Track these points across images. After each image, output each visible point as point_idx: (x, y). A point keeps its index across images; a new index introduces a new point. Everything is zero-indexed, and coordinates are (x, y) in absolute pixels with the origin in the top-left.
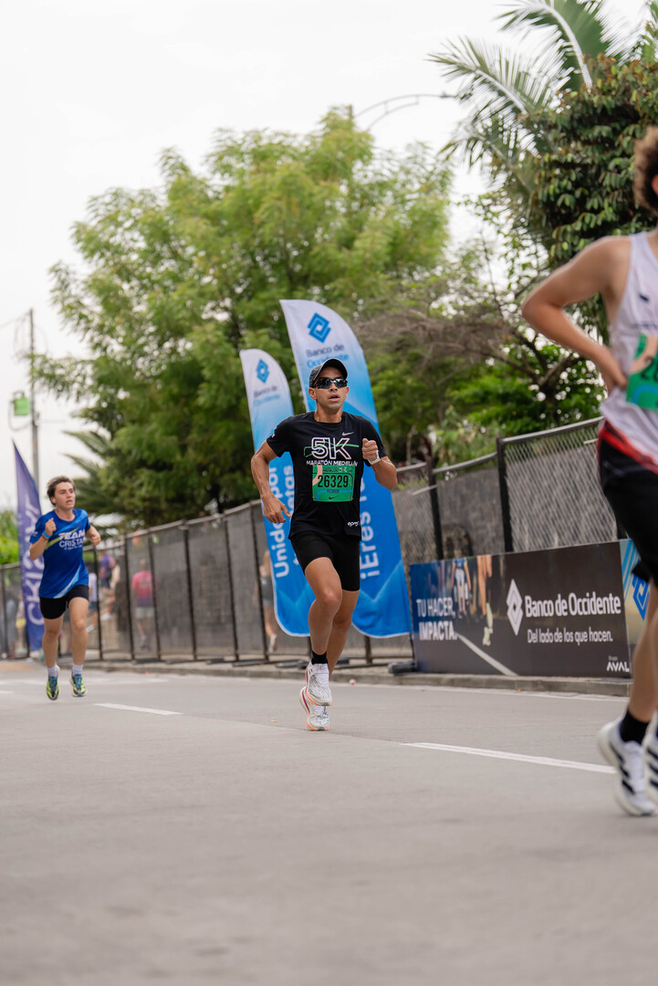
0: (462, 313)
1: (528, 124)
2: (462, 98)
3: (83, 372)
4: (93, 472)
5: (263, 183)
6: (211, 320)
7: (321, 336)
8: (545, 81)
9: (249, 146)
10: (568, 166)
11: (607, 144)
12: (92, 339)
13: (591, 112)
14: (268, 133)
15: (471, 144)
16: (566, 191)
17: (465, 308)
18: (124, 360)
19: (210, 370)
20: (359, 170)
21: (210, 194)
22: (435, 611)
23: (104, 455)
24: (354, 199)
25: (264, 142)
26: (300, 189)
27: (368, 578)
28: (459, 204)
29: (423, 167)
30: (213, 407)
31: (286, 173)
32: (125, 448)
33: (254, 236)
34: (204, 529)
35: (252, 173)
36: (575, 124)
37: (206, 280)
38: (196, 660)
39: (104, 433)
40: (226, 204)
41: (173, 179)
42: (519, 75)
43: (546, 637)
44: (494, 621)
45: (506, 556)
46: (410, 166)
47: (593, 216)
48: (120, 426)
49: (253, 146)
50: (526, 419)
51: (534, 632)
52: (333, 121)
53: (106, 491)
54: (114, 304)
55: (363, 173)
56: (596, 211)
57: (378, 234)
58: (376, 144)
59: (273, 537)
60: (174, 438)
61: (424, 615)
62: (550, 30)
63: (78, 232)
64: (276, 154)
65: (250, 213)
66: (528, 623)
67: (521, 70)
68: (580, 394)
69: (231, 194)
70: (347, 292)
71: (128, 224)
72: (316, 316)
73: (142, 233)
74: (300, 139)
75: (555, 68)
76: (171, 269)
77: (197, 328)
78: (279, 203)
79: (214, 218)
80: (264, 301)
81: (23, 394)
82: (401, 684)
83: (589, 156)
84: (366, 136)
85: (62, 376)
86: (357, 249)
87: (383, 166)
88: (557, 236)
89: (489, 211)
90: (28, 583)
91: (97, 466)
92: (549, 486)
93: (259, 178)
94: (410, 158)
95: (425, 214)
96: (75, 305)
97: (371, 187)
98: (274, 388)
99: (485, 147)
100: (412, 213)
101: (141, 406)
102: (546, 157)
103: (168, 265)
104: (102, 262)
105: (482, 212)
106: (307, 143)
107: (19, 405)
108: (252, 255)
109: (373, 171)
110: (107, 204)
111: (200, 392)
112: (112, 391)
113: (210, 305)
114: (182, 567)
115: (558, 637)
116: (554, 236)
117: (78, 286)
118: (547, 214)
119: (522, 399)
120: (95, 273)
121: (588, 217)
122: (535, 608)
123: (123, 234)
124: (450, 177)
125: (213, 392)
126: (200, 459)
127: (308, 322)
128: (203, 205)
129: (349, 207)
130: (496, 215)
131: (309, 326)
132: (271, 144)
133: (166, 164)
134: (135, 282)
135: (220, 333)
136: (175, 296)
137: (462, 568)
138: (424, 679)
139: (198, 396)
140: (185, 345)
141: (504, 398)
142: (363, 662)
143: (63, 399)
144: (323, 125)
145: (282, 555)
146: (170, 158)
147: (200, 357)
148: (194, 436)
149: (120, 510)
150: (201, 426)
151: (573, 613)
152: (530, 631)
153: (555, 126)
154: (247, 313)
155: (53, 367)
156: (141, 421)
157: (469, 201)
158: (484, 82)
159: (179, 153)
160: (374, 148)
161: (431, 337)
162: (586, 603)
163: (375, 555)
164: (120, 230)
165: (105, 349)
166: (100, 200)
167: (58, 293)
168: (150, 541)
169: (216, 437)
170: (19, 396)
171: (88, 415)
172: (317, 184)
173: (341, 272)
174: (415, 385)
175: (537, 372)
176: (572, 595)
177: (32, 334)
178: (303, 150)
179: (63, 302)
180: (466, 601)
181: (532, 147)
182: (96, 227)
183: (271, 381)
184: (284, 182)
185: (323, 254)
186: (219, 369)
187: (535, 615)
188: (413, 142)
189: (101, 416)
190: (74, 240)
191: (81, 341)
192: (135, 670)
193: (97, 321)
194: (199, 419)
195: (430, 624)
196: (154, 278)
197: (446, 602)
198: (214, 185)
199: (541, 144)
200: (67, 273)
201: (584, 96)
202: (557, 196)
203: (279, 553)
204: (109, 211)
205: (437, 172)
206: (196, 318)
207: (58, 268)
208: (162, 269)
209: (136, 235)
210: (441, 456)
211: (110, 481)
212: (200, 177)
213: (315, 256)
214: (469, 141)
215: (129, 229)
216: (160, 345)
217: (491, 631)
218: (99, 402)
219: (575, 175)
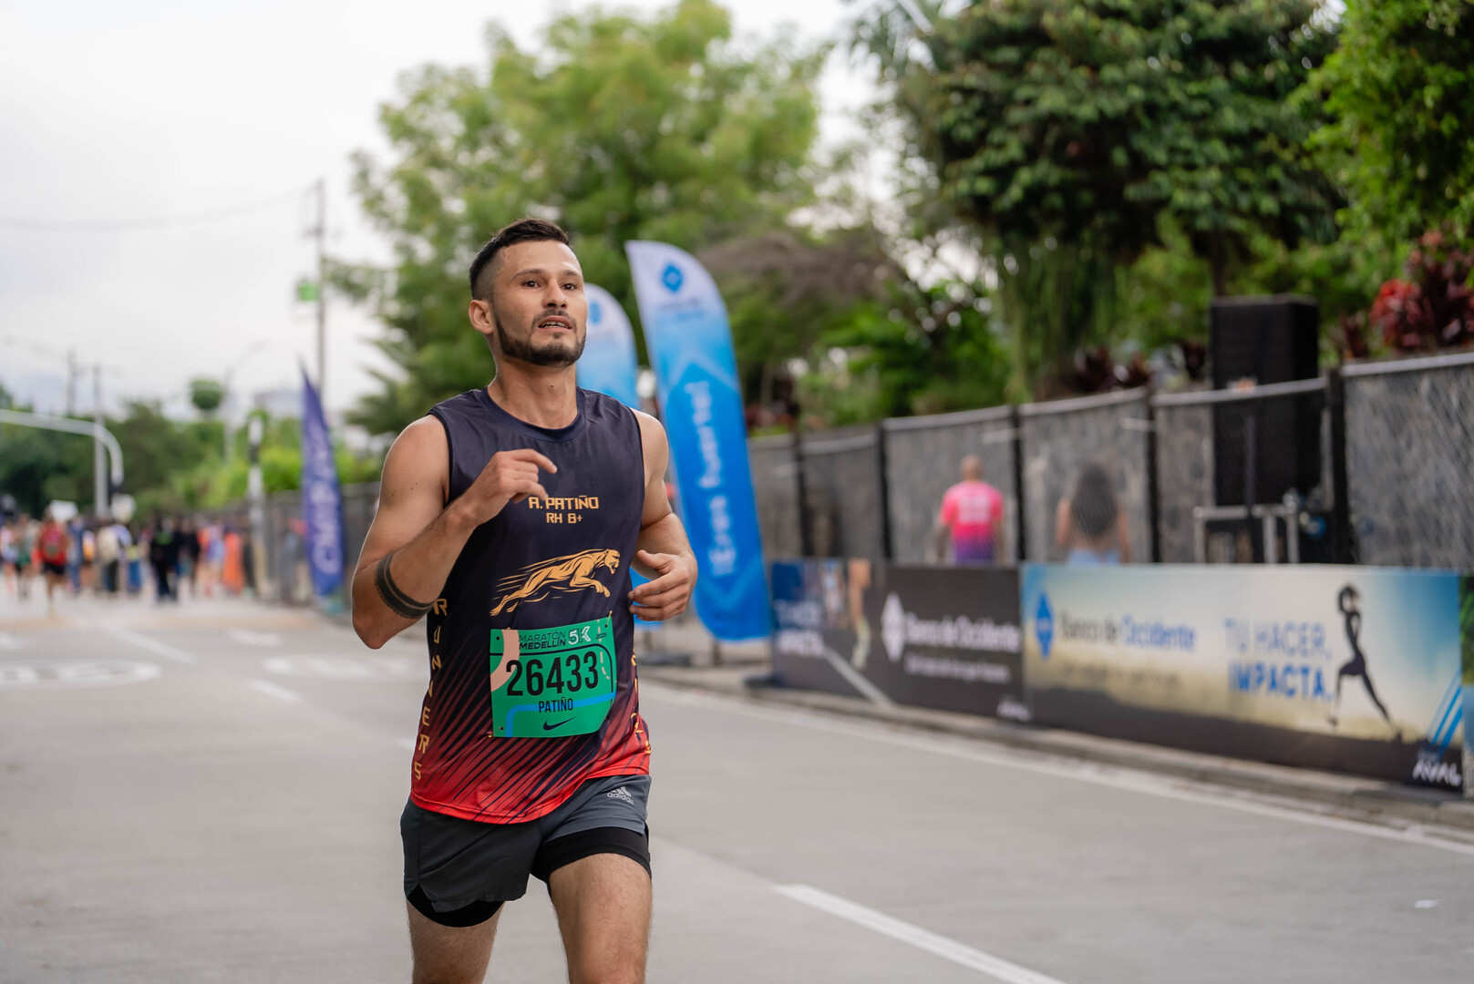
4: (392, 387)
7: (674, 286)
10: (968, 92)
11: (1014, 70)
12: (396, 240)
13: (996, 32)
15: (853, 45)
16: (963, 121)
18: (433, 264)
20: (715, 50)
21: (539, 74)
23: (406, 369)
24: (709, 84)
25: (606, 16)
26: (645, 77)
29: (791, 53)
31: (632, 54)
35: (593, 51)
36: (980, 45)
37: (532, 172)
41: (498, 56)
44: (869, 641)
45: (886, 568)
46: (775, 48)
47: (996, 152)
48: (426, 341)
49: (593, 20)
54: (423, 202)
55: (721, 54)
56: (1000, 146)
58: (736, 22)
61: (784, 621)
63: (383, 114)
64: (619, 29)
65: (586, 100)
66: (910, 649)
69: (566, 76)
72: (669, 265)
73: (459, 115)
74: (649, 14)
76: (489, 159)
79: (544, 103)
84: (725, 13)
87: (743, 45)
91: (396, 379)
93: (598, 58)
94: (776, 39)
95: (791, 106)
96: (377, 198)
97: (728, 71)
99: (872, 50)
100: (776, 101)
103: (486, 154)
104: (411, 149)
106: (657, 18)
110: (418, 81)
118: (943, 146)
120: (401, 165)
121: (989, 153)
123: (434, 116)
128: (530, 87)
131: (661, 275)
132: (612, 19)
133: (490, 39)
134: (447, 174)
137: (832, 572)
143: (357, 307)
146: (495, 32)
152: (912, 658)
155: (348, 272)
159: (505, 27)
164: (432, 111)
165: (409, 252)
166: (411, 76)
167: (357, 183)
172: (668, 67)
173: (691, 173)
174: (778, 317)
178: (650, 26)
181: (926, 61)
182: (404, 108)
183: (605, 323)
184: (629, 67)
185: (671, 151)
190: (380, 123)
193: (399, 219)
196: (471, 168)
198: (545, 62)
199: (940, 61)
200: (368, 162)
202: (952, 127)
204: (420, 88)
207: (358, 154)
208: (480, 158)
209: (451, 115)
212: (527, 53)
215: (444, 109)
218: (404, 311)
219: (976, 102)
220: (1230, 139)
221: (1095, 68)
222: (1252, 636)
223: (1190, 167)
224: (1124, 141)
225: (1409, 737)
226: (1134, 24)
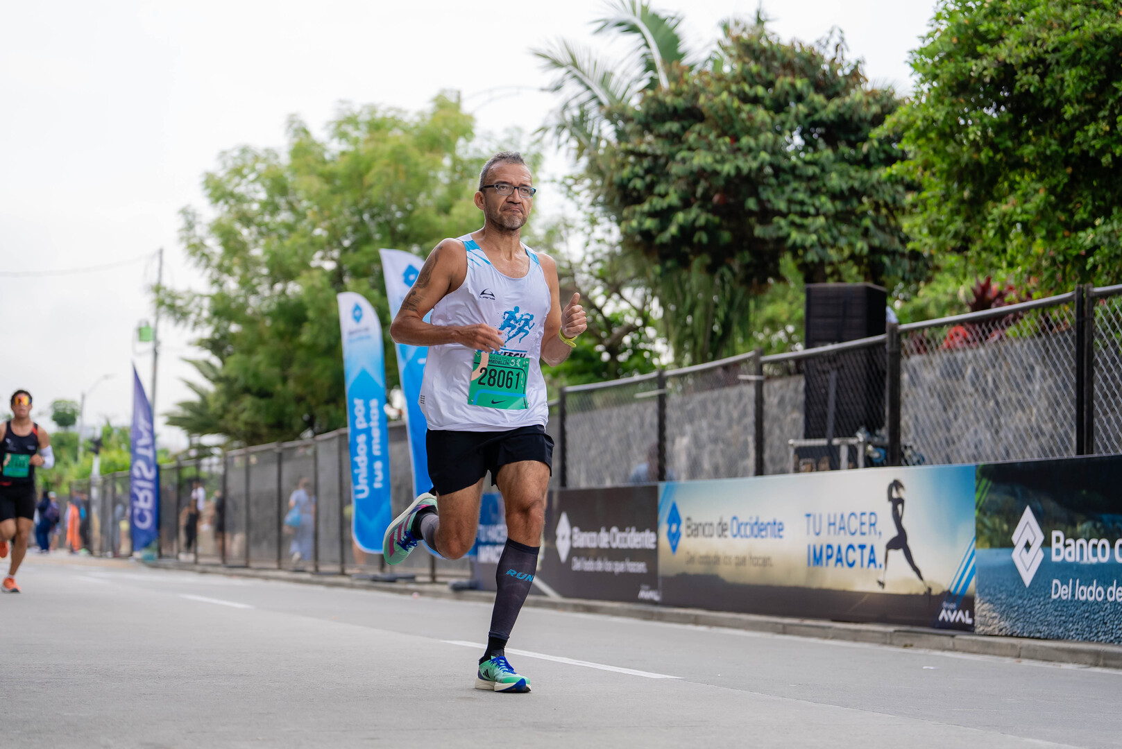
1: (609, 116)
2: (553, 90)
3: (200, 305)
4: (203, 395)
5: (376, 150)
6: (320, 268)
8: (627, 80)
9: (365, 117)
10: (641, 155)
11: (675, 139)
12: (211, 276)
13: (663, 110)
14: (382, 108)
15: (559, 130)
16: (637, 176)
18: (238, 296)
19: (314, 311)
20: (462, 146)
21: (327, 156)
22: (493, 536)
23: (213, 381)
24: (456, 171)
25: (379, 115)
26: (406, 160)
31: (396, 144)
32: (233, 374)
33: (363, 197)
34: (301, 451)
35: (367, 141)
36: (650, 119)
37: (318, 231)
38: (280, 568)
39: (216, 361)
40: (341, 167)
41: (296, 140)
42: (605, 74)
43: (589, 566)
44: (546, 549)
45: (560, 491)
48: (229, 355)
49: (369, 117)
51: (578, 560)
52: (442, 102)
53: (214, 414)
54: (233, 247)
55: (465, 149)
56: (663, 196)
59: (357, 462)
60: (277, 370)
61: (483, 540)
62: (634, 38)
63: (207, 180)
64: (389, 126)
65: (361, 176)
66: (574, 552)
67: (607, 70)
68: (639, 357)
71: (252, 177)
72: (410, 266)
73: (264, 185)
74: (411, 115)
75: (637, 70)
76: (287, 220)
77: (305, 274)
78: (387, 169)
80: (367, 254)
81: (148, 323)
83: (660, 148)
84: (470, 118)
85: (181, 307)
87: (482, 144)
88: (628, 214)
89: (571, 190)
90: (136, 491)
91: (208, 391)
93: (371, 146)
94: (507, 139)
96: (198, 244)
98: (367, 329)
99: (572, 134)
101: (251, 339)
102: (623, 146)
103: (285, 216)
104: (226, 208)
105: (565, 190)
106: (417, 119)
107: (145, 333)
108: (360, 213)
109: (473, 148)
110: (235, 158)
111: (303, 330)
112: (225, 324)
113: (319, 254)
114: (274, 486)
115: (600, 566)
116: (625, 214)
117: (202, 228)
118: (620, 195)
119: (588, 358)
120: (219, 219)
121: (655, 200)
122: (581, 539)
123: (246, 185)
125: (315, 332)
126: (299, 390)
127: (403, 271)
128: (319, 166)
129: (450, 178)
130: (578, 193)
131: (403, 275)
132: (384, 118)
134: (254, 229)
135: (325, 279)
138: (479, 597)
139: (301, 334)
140: (294, 288)
142: (427, 579)
143: (181, 327)
144: (433, 105)
145: (363, 478)
146: (294, 122)
147: (306, 299)
148: (295, 370)
149: (225, 431)
150: (302, 361)
151: (614, 546)
152: (575, 560)
153: (632, 119)
154: (352, 263)
155: (174, 298)
157: (554, 179)
158: (575, 77)
160: (476, 128)
162: (624, 537)
164: (244, 181)
165: (221, 285)
166: (229, 155)
167: (184, 233)
168: (248, 460)
169: (316, 371)
170: (144, 325)
171: (203, 344)
172: (423, 155)
175: (603, 334)
178: (412, 125)
179: (188, 241)
181: (612, 137)
182: (223, 177)
183: (364, 322)
184: (394, 152)
185: (423, 217)
186: (322, 311)
187: (581, 546)
188: (510, 126)
189: (214, 345)
190: (203, 187)
191: (201, 276)
192: (224, 574)
193: (216, 261)
194: (301, 354)
195: (487, 548)
196: (272, 226)
198: (331, 149)
199: (621, 135)
200: (194, 216)
201: (659, 96)
202: (629, 180)
203: (360, 477)
204: (236, 164)
206: (305, 265)
207: (186, 210)
208: (279, 219)
209: (258, 186)
211: (218, 405)
212: (319, 141)
213: (416, 219)
214: (557, 127)
215: (253, 182)
216: (272, 286)
217: (542, 557)
218: (213, 334)
219: (646, 163)
220: (834, 196)
221: (736, 139)
222: (825, 524)
223: (805, 215)
224: (755, 194)
225: (936, 591)
226: (766, 108)
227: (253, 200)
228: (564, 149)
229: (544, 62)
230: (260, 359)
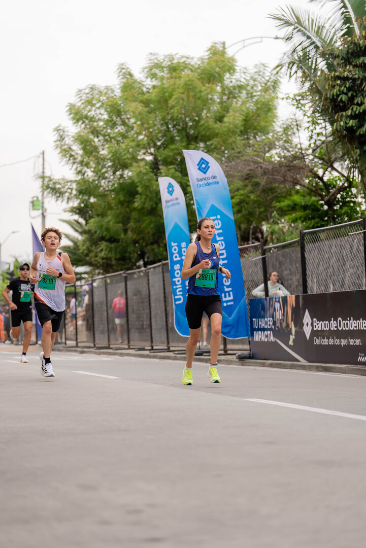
0: (283, 159)
1: (323, 55)
2: (287, 40)
3: (71, 187)
4: (75, 243)
5: (174, 84)
6: (143, 160)
7: (204, 171)
8: (333, 30)
9: (166, 63)
10: (345, 79)
12: (76, 169)
13: (359, 49)
14: (178, 56)
15: (291, 66)
16: (343, 93)
17: (285, 157)
18: (94, 181)
19: (142, 188)
20: (228, 78)
21: (145, 90)
22: (263, 325)
23: (81, 233)
24: (225, 94)
25: (175, 61)
26: (194, 88)
27: (227, 306)
28: (283, 99)
29: (263, 77)
30: (143, 208)
31: (187, 79)
33: (168, 114)
34: (135, 276)
36: (349, 56)
37: (141, 137)
38: (129, 348)
39: (82, 221)
40: (153, 96)
41: (124, 80)
42: (319, 27)
43: (324, 342)
44: (296, 332)
45: (303, 296)
46: (256, 76)
47: (358, 107)
48: (91, 217)
49: (169, 63)
50: (317, 220)
51: (318, 338)
52: (215, 50)
53: (82, 253)
54: (89, 150)
55: (230, 80)
56: (360, 105)
57: (237, 114)
58: (237, 64)
59: (175, 281)
60: (121, 225)
61: (257, 327)
63: (70, 109)
64: (181, 68)
65: (166, 101)
66: (314, 333)
67: (320, 25)
68: (347, 206)
69: (156, 90)
70: (219, 146)
71: (98, 105)
72: (202, 159)
73: (106, 110)
74: (195, 60)
75: (339, 24)
76: (121, 131)
77: (135, 164)
78: (182, 96)
79: (146, 103)
80: (173, 150)
81: (38, 198)
82: (243, 365)
84: (233, 59)
86: (225, 122)
87: (241, 76)
88: (338, 118)
89: (299, 103)
91: (78, 239)
92: (329, 257)
93: (172, 81)
94: (256, 72)
95: (264, 104)
96: (68, 149)
97: (234, 88)
98: (177, 199)
100: (257, 103)
101: (103, 206)
102: (333, 74)
103: (120, 129)
104: (83, 126)
105: (296, 103)
106: (199, 63)
107: (35, 204)
108: (167, 124)
109: (235, 79)
111: (135, 200)
112: (86, 198)
113: (143, 151)
115: (331, 342)
116: (336, 118)
117: (69, 139)
118: (332, 106)
119: (315, 209)
120: (79, 132)
121: (355, 107)
122: (318, 325)
123: (95, 111)
124: (279, 84)
125: (143, 200)
126: (135, 237)
127: (197, 163)
128: (140, 95)
129: (221, 99)
130: (304, 105)
131: (198, 165)
132: (179, 62)
133: (120, 72)
134: (101, 138)
135: (147, 167)
136: (123, 146)
137: (279, 302)
138: (256, 363)
139: (134, 202)
140: (128, 173)
141: (305, 208)
142: (222, 352)
143: (59, 202)
144: (209, 52)
145: (179, 291)
146: (123, 69)
147: (136, 181)
148: (132, 224)
149: (90, 264)
150: (135, 219)
151: (340, 329)
152: (315, 338)
153: (338, 56)
154: (163, 156)
155: (54, 183)
156: (102, 215)
157: (288, 97)
158: (299, 31)
159: (128, 66)
160: (237, 66)
161: (265, 173)
162: (347, 323)
163: (231, 293)
164: (94, 108)
165: (84, 174)
166: (83, 92)
167: (58, 143)
168: (106, 281)
169: (144, 225)
170: (35, 199)
171: (73, 210)
172: (204, 86)
173: (216, 135)
174: (255, 199)
175: (324, 193)
176: (340, 319)
177: (43, 165)
178: (197, 66)
179: (61, 148)
180: (280, 320)
181: (325, 68)
182: (80, 106)
183: (175, 195)
184: (186, 84)
185: (206, 124)
186: (147, 187)
187: (319, 329)
188: (258, 63)
189: (81, 211)
190: (69, 113)
191: (70, 169)
192: (95, 353)
193: (79, 159)
194: (134, 215)
195: (260, 332)
197: (269, 320)
198: (147, 84)
199: (330, 67)
200: (64, 132)
201: (355, 40)
202: (338, 96)
203: (178, 290)
204: (88, 97)
205: (271, 80)
206: (134, 159)
207: (59, 129)
208: (117, 130)
209: (103, 111)
210: (269, 239)
211: (84, 248)
212: (139, 80)
213: (201, 126)
214: (289, 64)
215: (99, 108)
216: (114, 173)
217: (294, 337)
218: (79, 204)
219: (348, 84)
227: (99, 120)
228: (294, 77)
229: (279, 22)
230: (110, 219)
